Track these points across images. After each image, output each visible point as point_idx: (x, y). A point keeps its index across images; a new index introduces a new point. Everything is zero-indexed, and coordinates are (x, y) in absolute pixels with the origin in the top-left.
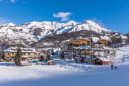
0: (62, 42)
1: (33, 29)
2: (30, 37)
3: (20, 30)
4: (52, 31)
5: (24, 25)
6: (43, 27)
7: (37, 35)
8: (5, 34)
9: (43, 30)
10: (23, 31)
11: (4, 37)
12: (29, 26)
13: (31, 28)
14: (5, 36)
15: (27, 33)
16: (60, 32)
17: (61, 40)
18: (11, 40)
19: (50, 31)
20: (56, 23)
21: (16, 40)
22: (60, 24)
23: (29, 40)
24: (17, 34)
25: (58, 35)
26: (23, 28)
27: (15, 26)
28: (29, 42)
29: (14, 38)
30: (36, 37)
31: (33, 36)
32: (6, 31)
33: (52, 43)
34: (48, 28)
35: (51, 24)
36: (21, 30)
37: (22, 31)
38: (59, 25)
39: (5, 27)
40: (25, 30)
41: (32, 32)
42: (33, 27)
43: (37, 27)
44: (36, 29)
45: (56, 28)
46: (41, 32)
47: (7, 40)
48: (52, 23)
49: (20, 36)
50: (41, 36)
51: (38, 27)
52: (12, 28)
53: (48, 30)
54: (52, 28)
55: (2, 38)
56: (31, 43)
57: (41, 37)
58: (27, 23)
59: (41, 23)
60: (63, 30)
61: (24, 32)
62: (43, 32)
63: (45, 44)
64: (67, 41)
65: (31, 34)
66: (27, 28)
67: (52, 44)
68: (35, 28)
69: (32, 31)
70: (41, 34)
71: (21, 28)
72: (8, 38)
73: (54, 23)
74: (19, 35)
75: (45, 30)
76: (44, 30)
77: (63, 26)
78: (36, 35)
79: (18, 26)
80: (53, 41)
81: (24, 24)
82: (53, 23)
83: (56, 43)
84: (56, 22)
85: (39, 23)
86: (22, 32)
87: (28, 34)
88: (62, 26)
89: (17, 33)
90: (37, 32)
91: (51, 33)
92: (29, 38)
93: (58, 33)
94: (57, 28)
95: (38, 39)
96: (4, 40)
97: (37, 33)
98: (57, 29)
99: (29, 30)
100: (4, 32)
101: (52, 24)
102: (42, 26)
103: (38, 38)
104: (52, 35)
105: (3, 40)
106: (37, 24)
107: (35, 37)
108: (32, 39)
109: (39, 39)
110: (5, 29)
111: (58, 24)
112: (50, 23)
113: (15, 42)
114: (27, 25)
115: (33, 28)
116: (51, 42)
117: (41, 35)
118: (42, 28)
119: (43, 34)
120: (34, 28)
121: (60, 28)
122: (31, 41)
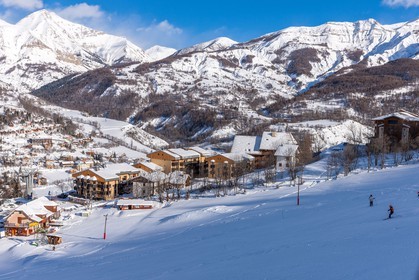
0: (377, 97)
1: (287, 55)
2: (271, 82)
3: (243, 61)
4: (354, 55)
5: (261, 42)
6: (322, 45)
7: (299, 75)
8: (199, 77)
9: (319, 56)
10: (255, 61)
11: (190, 86)
12: (276, 44)
13: (280, 52)
14: (195, 82)
15: (264, 69)
16: (380, 59)
17: (372, 92)
18: (207, 96)
19: (345, 58)
20: (373, 26)
21: (224, 93)
22: (387, 27)
23: (265, 94)
24: (234, 73)
25: (368, 70)
26: (253, 53)
27: (233, 48)
28: (262, 100)
29: (219, 89)
30: (294, 80)
31: (283, 78)
32: (202, 66)
33: (338, 102)
34: (342, 47)
35: (353, 28)
36: (248, 59)
37: (251, 62)
38: (385, 31)
39: (199, 55)
40: (262, 58)
41: (283, 62)
42: (287, 45)
43: (301, 47)
44: (297, 51)
45: (371, 42)
46: (312, 63)
47: (196, 96)
48: (357, 25)
49: (241, 79)
50: (310, 75)
51: (304, 47)
52: (221, 54)
53: (338, 52)
54: (356, 45)
55: (186, 88)
56: (271, 102)
57: (313, 80)
58: (269, 34)
59: (315, 28)
60: (398, 48)
61: (256, 66)
62: (319, 60)
63: (313, 106)
64: (398, 91)
65: (279, 72)
66: (267, 53)
67: (338, 107)
68: (295, 49)
69: (282, 59)
70: (310, 68)
71: (248, 52)
72: (200, 90)
73: (364, 25)
74: (237, 76)
75: (328, 54)
76: (325, 54)
77: (398, 34)
78: (294, 72)
79: (240, 46)
80: (344, 95)
81: (261, 39)
82: (361, 27)
83: (350, 101)
84: (372, 20)
85: (309, 29)
86: (249, 67)
87: (269, 73)
88: (394, 34)
89: (232, 69)
90: (299, 61)
91: (348, 63)
92: (269, 86)
93: (373, 61)
94: (376, 42)
95: (298, 87)
96: (188, 97)
97: (300, 68)
98: (373, 45)
99: (275, 56)
100: (195, 68)
101: (356, 31)
102: (319, 40)
103: (301, 83)
104: (350, 70)
105: (185, 96)
106: (303, 36)
107: (290, 79)
108: (279, 87)
109: (303, 88)
110: (200, 61)
111: (379, 26)
112: (350, 26)
113: (217, 101)
114: (268, 39)
115: (287, 49)
116: (336, 96)
117: (312, 72)
118: (316, 47)
119: (320, 69)
120: (290, 49)
121: (387, 41)
122: (270, 97)
